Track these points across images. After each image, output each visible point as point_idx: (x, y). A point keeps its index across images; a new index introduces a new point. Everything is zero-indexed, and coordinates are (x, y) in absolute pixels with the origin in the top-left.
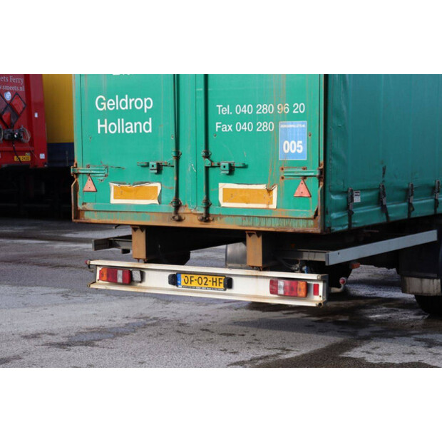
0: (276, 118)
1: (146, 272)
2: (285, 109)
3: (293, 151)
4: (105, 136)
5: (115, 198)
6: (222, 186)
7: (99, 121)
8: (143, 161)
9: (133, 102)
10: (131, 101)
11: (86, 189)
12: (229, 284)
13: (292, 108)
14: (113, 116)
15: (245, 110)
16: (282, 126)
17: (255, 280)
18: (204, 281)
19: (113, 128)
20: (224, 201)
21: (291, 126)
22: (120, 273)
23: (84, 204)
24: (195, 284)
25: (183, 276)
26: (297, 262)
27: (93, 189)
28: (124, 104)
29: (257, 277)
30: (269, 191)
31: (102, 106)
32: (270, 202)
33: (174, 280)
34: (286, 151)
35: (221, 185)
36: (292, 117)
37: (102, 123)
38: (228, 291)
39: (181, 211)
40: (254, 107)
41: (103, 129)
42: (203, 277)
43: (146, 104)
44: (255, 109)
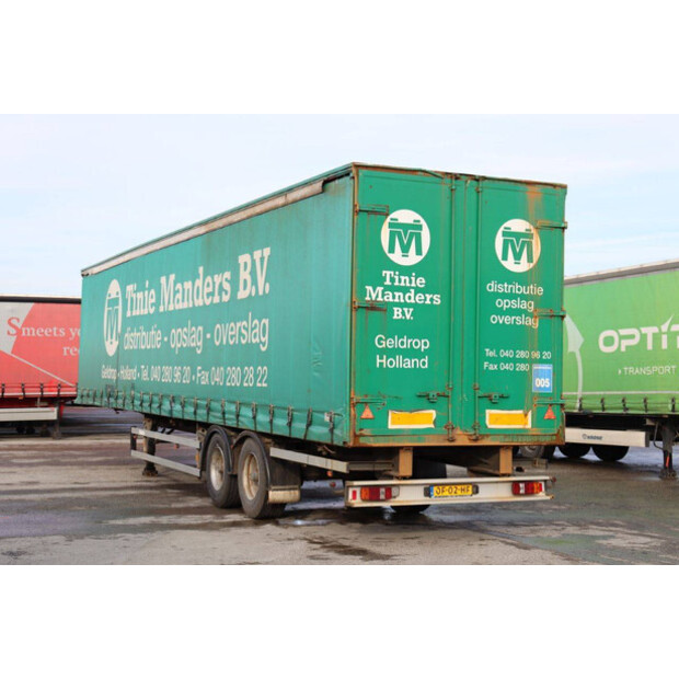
0: (531, 361)
2: (537, 355)
5: (392, 424)
7: (378, 356)
8: (423, 391)
9: (411, 343)
10: (409, 341)
11: (364, 416)
12: (476, 491)
13: (542, 355)
14: (391, 353)
15: (507, 354)
16: (535, 367)
18: (454, 490)
19: (391, 363)
20: (490, 424)
22: (383, 490)
23: (361, 430)
24: (446, 493)
25: (435, 488)
27: (371, 416)
28: (402, 343)
29: (497, 482)
30: (526, 415)
32: (526, 424)
33: (428, 493)
35: (487, 411)
36: (541, 361)
37: (381, 358)
38: (474, 496)
39: (455, 432)
40: (515, 352)
41: (381, 364)
42: (453, 487)
43: (423, 344)
44: (515, 354)
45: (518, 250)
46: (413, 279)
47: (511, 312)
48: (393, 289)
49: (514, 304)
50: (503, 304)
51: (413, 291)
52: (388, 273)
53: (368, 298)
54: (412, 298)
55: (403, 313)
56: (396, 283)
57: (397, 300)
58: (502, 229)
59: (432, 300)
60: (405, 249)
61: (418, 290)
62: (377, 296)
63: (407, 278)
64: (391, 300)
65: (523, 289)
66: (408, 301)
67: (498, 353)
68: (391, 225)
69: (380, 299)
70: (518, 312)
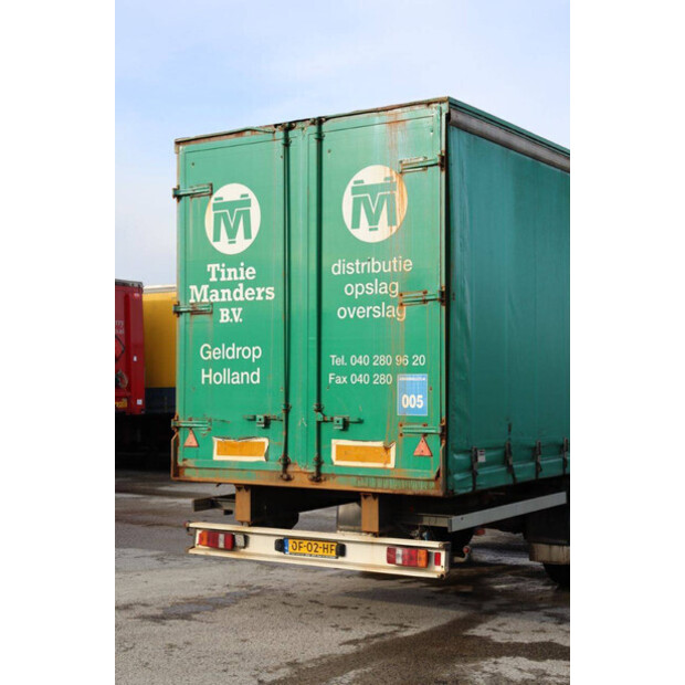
0: (395, 370)
1: (250, 536)
2: (403, 360)
3: (413, 406)
4: (209, 387)
5: (218, 454)
6: (335, 443)
7: (203, 371)
8: (250, 414)
9: (240, 351)
10: (238, 349)
11: (187, 444)
12: (341, 550)
13: (411, 360)
14: (218, 365)
15: (362, 360)
16: (402, 378)
17: (370, 547)
18: (314, 547)
19: (218, 378)
20: (337, 459)
21: (410, 379)
22: (222, 536)
23: (184, 460)
24: (304, 550)
25: (291, 542)
26: (417, 528)
27: (194, 444)
28: (230, 353)
29: (372, 543)
30: (387, 449)
31: (206, 355)
32: (388, 462)
33: (281, 545)
34: (405, 406)
35: (334, 441)
36: (411, 370)
37: (207, 373)
38: (340, 559)
39: (290, 469)
40: (371, 359)
41: (207, 379)
42: (313, 543)
43: (254, 353)
44: (372, 361)
45: (374, 210)
46: (242, 270)
47: (365, 300)
48: (219, 285)
49: (371, 289)
50: (353, 290)
51: (241, 285)
52: (212, 267)
53: (192, 301)
54: (242, 294)
55: (231, 315)
56: (223, 279)
57: (224, 299)
58: (351, 184)
59: (264, 294)
60: (232, 234)
61: (247, 284)
62: (202, 297)
63: (235, 270)
64: (217, 300)
65: (382, 267)
66: (236, 299)
67: (347, 360)
68: (216, 207)
69: (205, 300)
70: (376, 300)
